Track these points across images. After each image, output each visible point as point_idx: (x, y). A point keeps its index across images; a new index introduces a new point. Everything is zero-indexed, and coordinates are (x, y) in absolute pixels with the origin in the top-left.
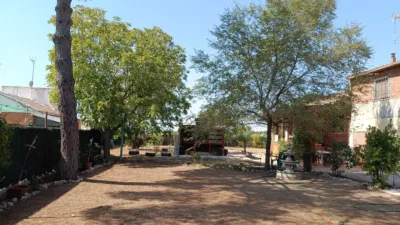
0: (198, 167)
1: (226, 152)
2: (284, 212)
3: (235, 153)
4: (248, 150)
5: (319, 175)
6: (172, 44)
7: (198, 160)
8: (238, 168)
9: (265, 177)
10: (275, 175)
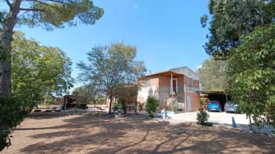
0: (77, 116)
1: (87, 107)
2: (125, 133)
3: (92, 108)
4: (96, 105)
5: (130, 115)
6: (64, 56)
7: (76, 112)
8: (97, 115)
9: (110, 118)
10: (114, 117)
